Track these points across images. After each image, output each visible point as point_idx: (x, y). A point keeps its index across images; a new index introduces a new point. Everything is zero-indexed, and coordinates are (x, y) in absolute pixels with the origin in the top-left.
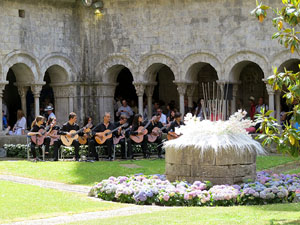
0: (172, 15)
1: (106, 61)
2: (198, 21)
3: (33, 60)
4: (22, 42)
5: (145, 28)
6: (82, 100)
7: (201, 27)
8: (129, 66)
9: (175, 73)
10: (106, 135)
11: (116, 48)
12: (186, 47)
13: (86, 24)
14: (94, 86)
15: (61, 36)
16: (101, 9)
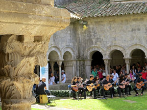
0: (122, 27)
1: (89, 49)
2: (135, 30)
3: (58, 49)
4: (54, 40)
5: (108, 34)
6: (78, 67)
7: (137, 33)
8: (101, 51)
9: (124, 54)
10: (109, 85)
11: (94, 43)
12: (129, 42)
13: (79, 32)
14: (84, 60)
15: (69, 38)
16: (86, 25)
